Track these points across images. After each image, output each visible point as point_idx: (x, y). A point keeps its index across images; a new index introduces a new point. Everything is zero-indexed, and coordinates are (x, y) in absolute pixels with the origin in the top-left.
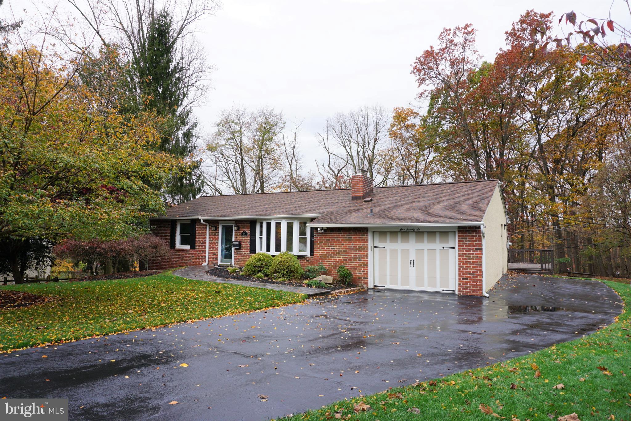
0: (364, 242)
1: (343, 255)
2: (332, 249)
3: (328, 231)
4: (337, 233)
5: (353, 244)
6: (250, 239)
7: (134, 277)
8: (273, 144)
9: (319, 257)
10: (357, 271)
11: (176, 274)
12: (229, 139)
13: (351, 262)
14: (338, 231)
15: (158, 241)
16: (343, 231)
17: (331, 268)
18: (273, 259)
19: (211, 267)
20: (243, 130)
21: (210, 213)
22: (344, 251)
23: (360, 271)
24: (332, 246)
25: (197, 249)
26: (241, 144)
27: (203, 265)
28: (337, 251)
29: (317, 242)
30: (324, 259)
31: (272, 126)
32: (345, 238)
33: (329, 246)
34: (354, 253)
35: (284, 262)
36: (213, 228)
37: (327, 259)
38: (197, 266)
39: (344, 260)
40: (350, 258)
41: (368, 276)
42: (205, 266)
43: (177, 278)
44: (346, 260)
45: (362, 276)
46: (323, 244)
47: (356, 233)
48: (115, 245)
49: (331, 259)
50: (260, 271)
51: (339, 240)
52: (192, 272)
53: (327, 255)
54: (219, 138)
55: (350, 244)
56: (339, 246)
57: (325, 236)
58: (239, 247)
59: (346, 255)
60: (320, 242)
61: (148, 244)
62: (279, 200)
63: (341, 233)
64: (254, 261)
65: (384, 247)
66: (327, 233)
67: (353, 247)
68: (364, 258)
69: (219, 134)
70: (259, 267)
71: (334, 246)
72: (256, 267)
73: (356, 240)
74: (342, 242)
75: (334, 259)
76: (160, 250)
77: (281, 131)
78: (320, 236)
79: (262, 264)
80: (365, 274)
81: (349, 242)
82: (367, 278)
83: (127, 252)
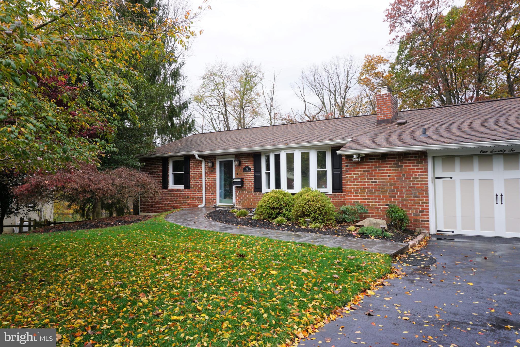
0: (421, 172)
1: (390, 191)
2: (372, 182)
3: (367, 159)
4: (379, 162)
5: (404, 175)
6: (255, 176)
7: (116, 225)
8: (253, 95)
9: (353, 193)
10: (412, 211)
11: (171, 220)
12: (213, 91)
13: (402, 200)
14: (380, 159)
15: (145, 178)
16: (388, 158)
17: (373, 208)
18: (294, 197)
19: (209, 208)
20: (225, 81)
21: (206, 148)
22: (390, 185)
23: (416, 212)
24: (372, 179)
25: (192, 188)
26: (224, 95)
27: (199, 206)
28: (380, 185)
29: (351, 174)
30: (361, 196)
31: (252, 77)
32: (392, 167)
33: (368, 179)
34: (406, 187)
35: (313, 201)
36: (210, 164)
37: (365, 196)
38: (193, 207)
39: (390, 196)
40: (400, 193)
41: (428, 218)
42: (202, 208)
43: (171, 226)
44: (395, 197)
45: (420, 217)
46: (359, 177)
47: (409, 160)
48: (90, 183)
49: (372, 196)
50: (279, 214)
51: (383, 170)
52: (190, 215)
53: (365, 191)
54: (204, 90)
55: (400, 176)
56: (383, 179)
57: (362, 165)
58: (241, 185)
59: (394, 191)
60: (354, 174)
61: (133, 182)
62: (282, 131)
63: (385, 161)
64: (270, 201)
65: (451, 178)
66: (365, 162)
67: (405, 179)
68: (423, 194)
69: (205, 86)
70: (277, 208)
71: (375, 179)
72: (273, 208)
73: (409, 169)
74: (387, 173)
75: (375, 196)
76: (148, 189)
77: (261, 82)
78: (355, 166)
79: (281, 205)
80: (425, 215)
81: (397, 173)
82: (428, 221)
83: (105, 193)
